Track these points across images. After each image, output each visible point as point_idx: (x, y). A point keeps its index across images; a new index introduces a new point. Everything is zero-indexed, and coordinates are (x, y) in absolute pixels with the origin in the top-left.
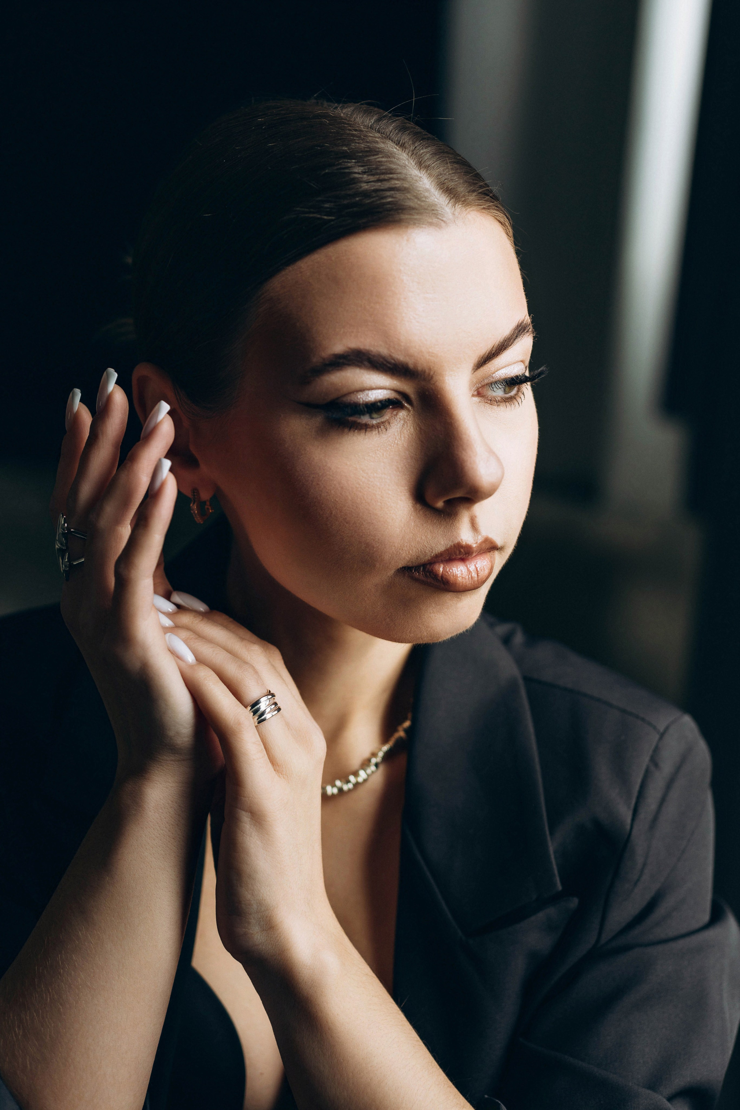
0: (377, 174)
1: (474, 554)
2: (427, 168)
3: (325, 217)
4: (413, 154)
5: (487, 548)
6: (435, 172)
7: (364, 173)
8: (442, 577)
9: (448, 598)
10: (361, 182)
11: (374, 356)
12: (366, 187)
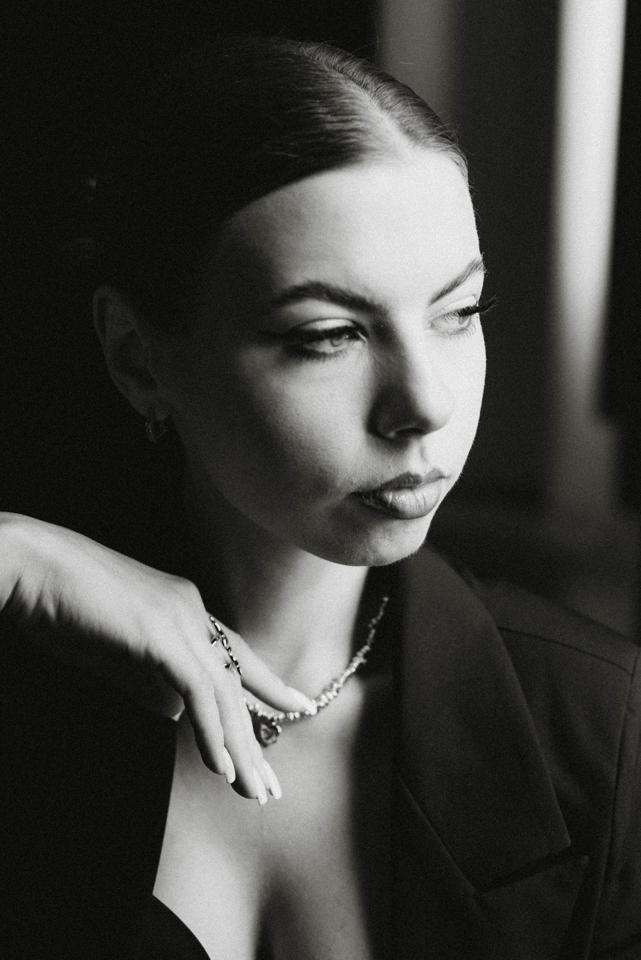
0: (340, 115)
1: (422, 483)
2: (389, 109)
3: (291, 155)
4: (376, 95)
5: (434, 477)
6: (397, 114)
7: (328, 113)
8: (391, 505)
9: (396, 524)
10: (325, 122)
11: (333, 289)
12: (330, 127)
